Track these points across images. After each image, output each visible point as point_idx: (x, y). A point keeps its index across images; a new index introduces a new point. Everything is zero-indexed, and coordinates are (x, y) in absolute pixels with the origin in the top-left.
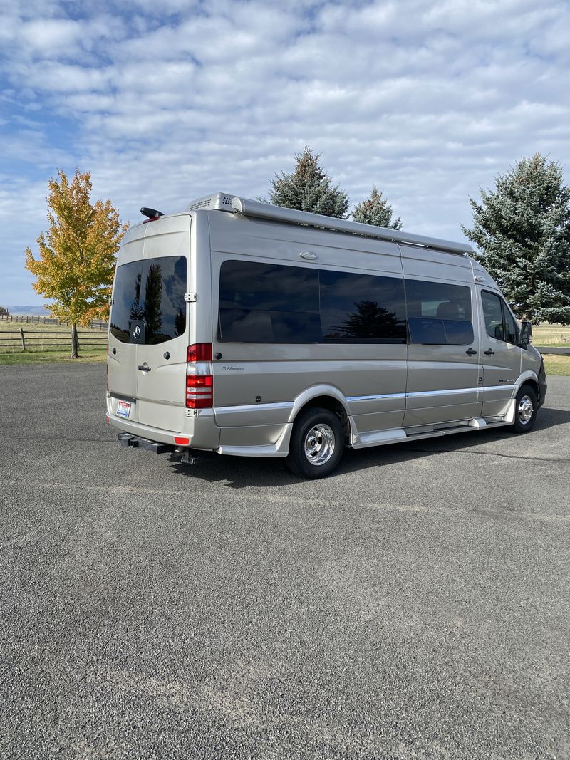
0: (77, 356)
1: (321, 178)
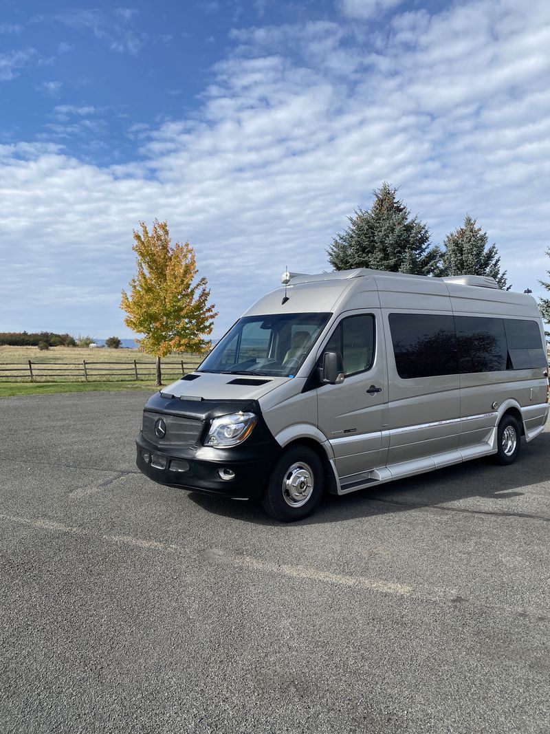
0: (161, 384)
1: (401, 210)
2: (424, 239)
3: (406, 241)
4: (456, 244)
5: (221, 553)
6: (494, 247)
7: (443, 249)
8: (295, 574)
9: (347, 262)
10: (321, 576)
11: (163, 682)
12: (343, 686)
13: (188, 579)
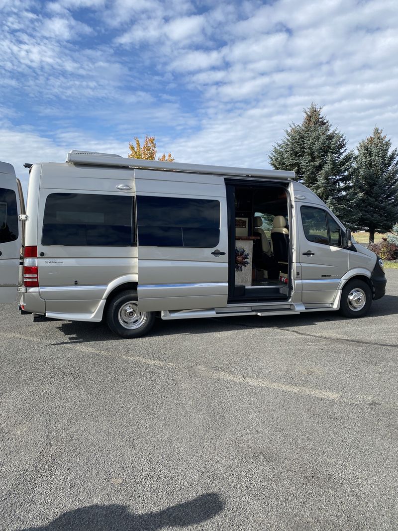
1: (324, 124)
2: (342, 146)
3: (328, 147)
4: (367, 149)
5: (203, 369)
6: (396, 151)
7: (356, 153)
8: (256, 384)
9: (284, 164)
10: (275, 386)
11: (175, 450)
12: (296, 456)
13: (183, 386)
